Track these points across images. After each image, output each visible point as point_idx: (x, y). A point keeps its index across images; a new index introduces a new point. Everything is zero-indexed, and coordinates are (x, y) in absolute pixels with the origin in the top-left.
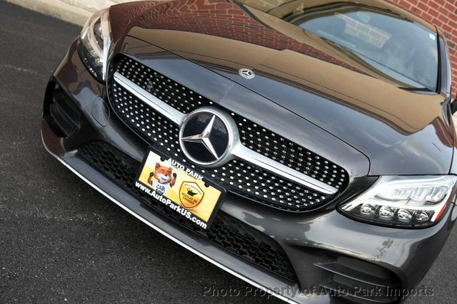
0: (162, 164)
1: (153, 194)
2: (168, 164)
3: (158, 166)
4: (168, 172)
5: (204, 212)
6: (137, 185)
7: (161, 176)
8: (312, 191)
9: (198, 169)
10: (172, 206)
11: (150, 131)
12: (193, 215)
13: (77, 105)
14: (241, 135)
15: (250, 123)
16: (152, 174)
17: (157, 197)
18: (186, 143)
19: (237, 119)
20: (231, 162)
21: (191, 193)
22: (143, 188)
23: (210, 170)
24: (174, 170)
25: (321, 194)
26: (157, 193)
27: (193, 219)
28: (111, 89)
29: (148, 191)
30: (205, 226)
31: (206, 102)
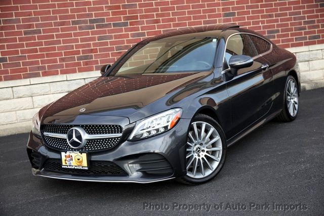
0: (66, 154)
1: (69, 167)
2: (68, 153)
3: (66, 156)
4: (69, 156)
5: (85, 163)
6: (63, 167)
7: (68, 159)
8: (115, 138)
9: (78, 150)
10: (76, 168)
11: (61, 146)
12: (82, 167)
13: (39, 153)
14: (86, 131)
15: (87, 126)
16: (65, 160)
17: (70, 167)
18: (71, 143)
19: (82, 126)
20: (87, 142)
21: (79, 159)
22: (65, 167)
23: (82, 149)
24: (71, 154)
25: (118, 138)
26: (70, 166)
27: (83, 168)
28: (44, 140)
29: (67, 167)
30: (87, 168)
31: (72, 126)
